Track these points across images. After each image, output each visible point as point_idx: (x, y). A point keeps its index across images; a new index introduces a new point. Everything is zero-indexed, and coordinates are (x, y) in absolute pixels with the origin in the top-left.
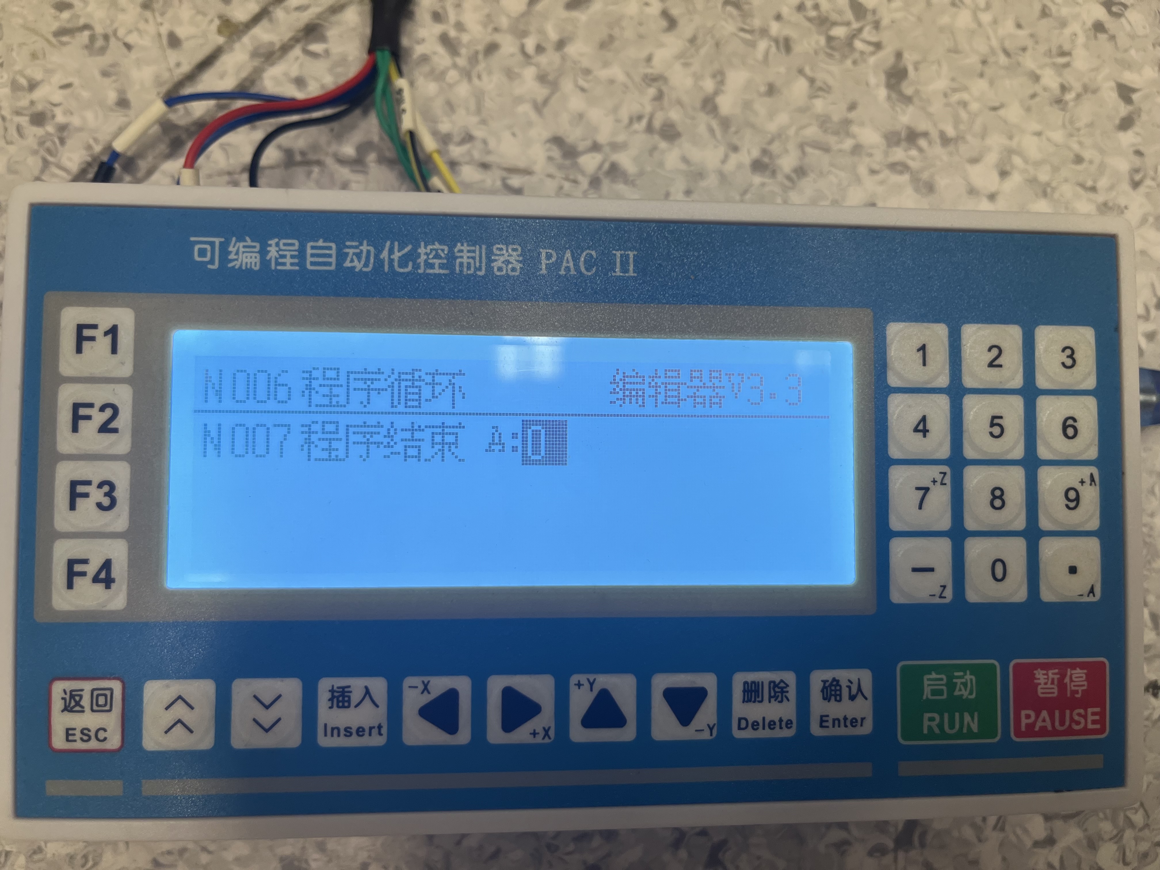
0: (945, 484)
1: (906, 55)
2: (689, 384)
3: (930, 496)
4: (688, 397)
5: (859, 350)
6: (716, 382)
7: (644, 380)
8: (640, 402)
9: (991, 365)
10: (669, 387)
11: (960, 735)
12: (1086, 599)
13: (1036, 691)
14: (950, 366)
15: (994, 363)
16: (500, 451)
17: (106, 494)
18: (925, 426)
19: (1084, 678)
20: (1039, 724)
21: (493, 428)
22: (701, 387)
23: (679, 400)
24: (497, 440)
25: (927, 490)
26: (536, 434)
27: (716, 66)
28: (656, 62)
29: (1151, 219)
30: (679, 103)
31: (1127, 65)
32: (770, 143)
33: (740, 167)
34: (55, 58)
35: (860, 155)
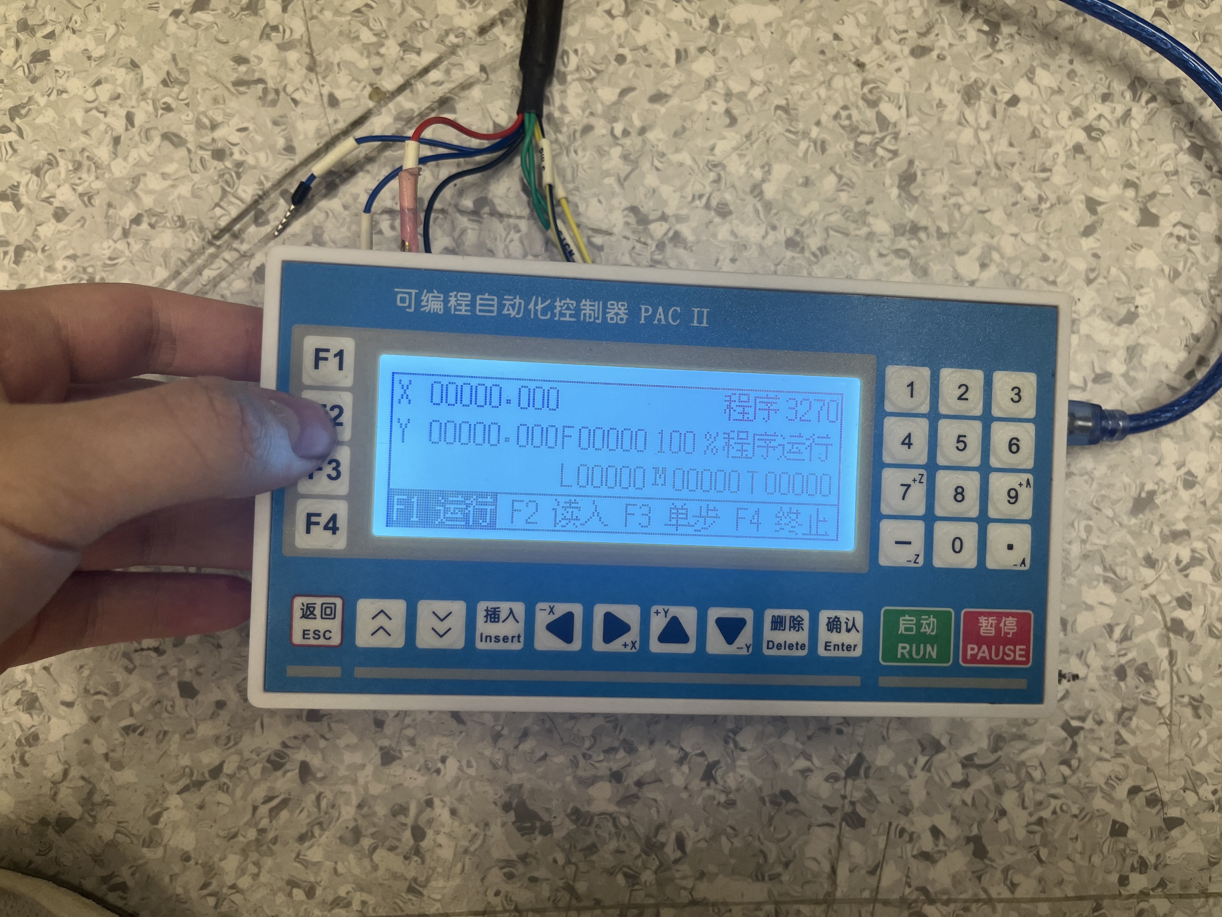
1: (917, 163)
27: (765, 159)
28: (717, 151)
29: (1098, 311)
30: (733, 186)
31: (1097, 182)
32: (802, 225)
33: (776, 243)
34: (233, 104)
35: (872, 241)
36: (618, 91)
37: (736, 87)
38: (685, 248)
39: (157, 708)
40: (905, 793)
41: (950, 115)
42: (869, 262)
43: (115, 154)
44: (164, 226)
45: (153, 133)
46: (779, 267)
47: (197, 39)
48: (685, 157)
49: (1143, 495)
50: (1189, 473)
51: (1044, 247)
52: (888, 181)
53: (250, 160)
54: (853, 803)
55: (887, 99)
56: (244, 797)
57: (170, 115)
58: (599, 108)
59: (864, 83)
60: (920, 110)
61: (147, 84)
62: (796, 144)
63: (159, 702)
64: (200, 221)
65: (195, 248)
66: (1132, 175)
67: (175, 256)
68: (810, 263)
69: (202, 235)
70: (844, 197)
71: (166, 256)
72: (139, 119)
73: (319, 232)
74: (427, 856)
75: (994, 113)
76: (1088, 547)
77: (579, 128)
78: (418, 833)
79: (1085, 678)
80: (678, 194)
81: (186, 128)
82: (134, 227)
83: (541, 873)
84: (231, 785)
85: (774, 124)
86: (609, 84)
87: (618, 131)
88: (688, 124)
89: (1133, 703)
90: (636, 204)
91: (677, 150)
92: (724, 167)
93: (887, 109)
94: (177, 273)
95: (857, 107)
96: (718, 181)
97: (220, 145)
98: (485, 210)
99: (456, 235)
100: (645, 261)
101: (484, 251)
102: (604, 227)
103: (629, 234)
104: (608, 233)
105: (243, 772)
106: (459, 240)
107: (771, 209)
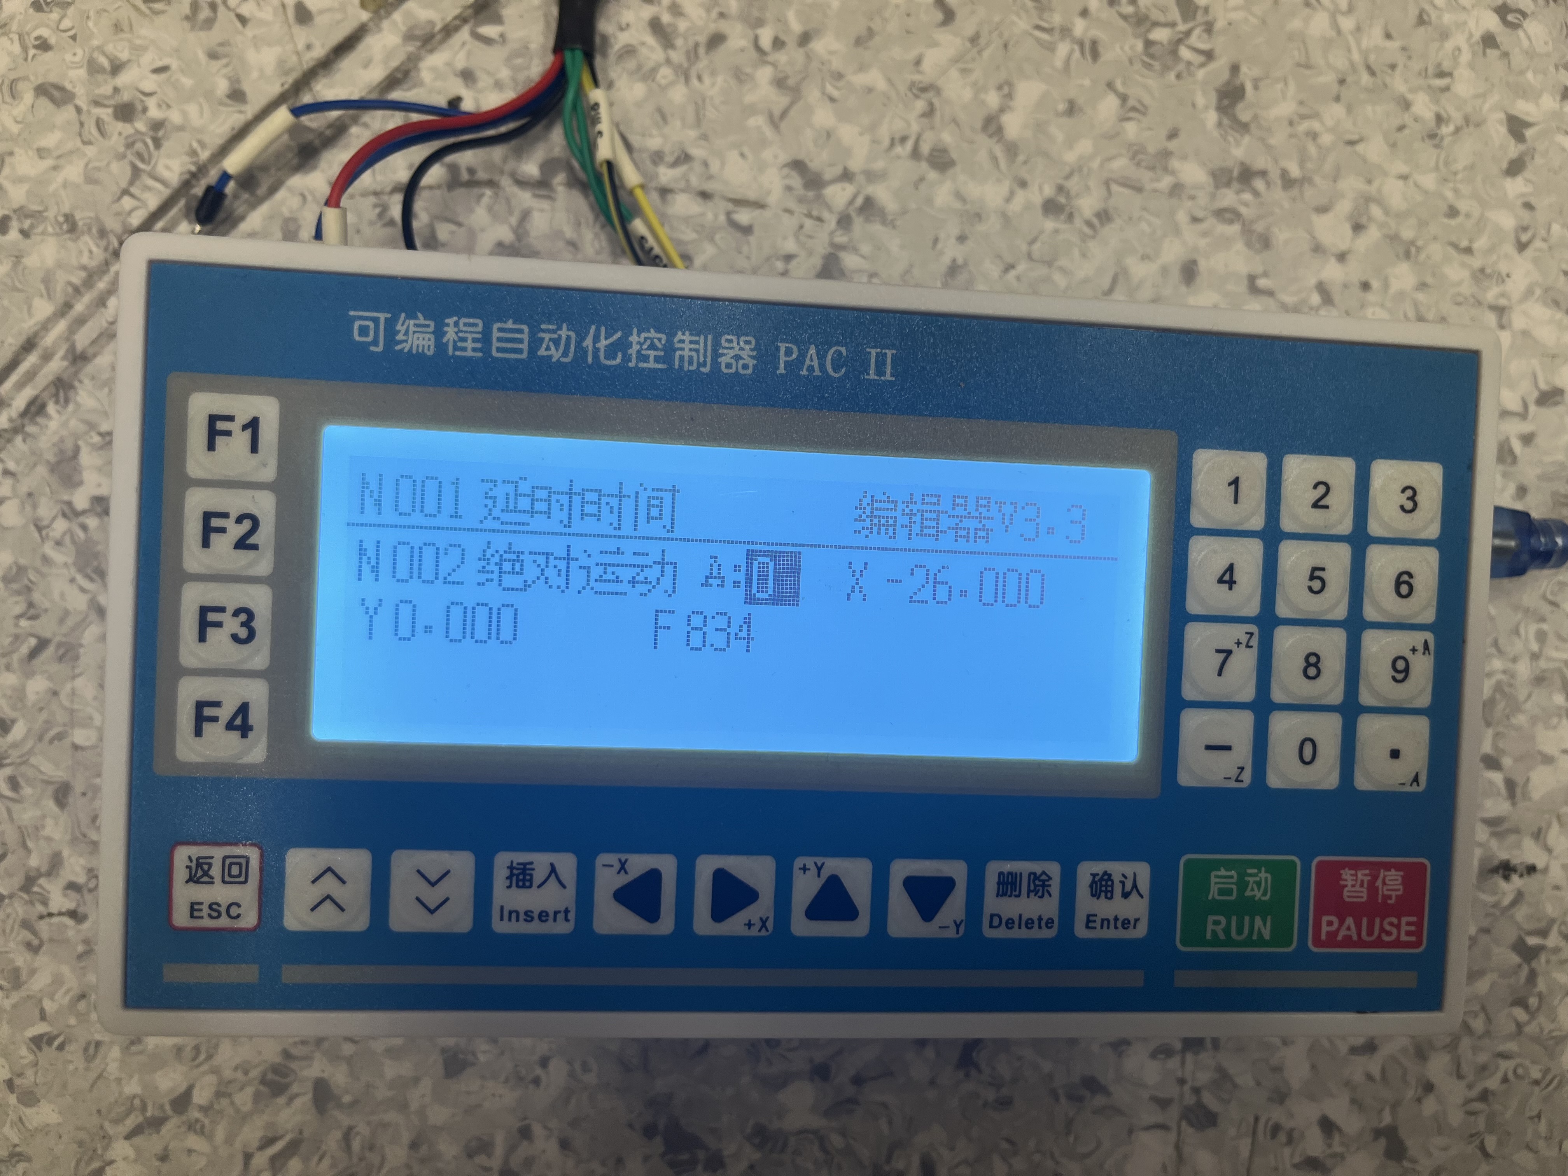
0: (1251, 647)
1: (1244, 69)
2: (951, 513)
3: (1233, 660)
4: (949, 528)
5: (1159, 481)
6: (985, 513)
7: (896, 506)
8: (891, 533)
9: (1316, 505)
10: (926, 515)
11: (1249, 942)
12: (1408, 789)
13: (1342, 892)
14: (1266, 504)
15: (1320, 503)
16: (718, 585)
17: (243, 624)
18: (1231, 576)
19: (1399, 882)
20: (1343, 933)
21: (711, 557)
22: (965, 517)
23: (937, 532)
24: (715, 573)
25: (1229, 653)
26: (763, 567)
27: (1004, 74)
28: (926, 65)
29: (1538, 291)
30: (955, 121)
31: (1521, 91)
32: (1067, 177)
33: (1028, 207)
34: (145, 31)
35: (1180, 197)
38: (884, 222)
39: (82, 1006)
40: (1277, 1069)
42: (1177, 231)
44: (43, 233)
45: (21, 86)
46: (1036, 246)
48: (875, 78)
51: (1449, 194)
52: (1200, 101)
53: (175, 117)
54: (1197, 1091)
56: (229, 1140)
57: (48, 55)
62: (1051, 48)
63: (83, 996)
64: (98, 219)
65: (93, 264)
67: (61, 279)
68: (1084, 238)
69: (104, 243)
70: (1131, 129)
71: (47, 280)
73: (292, 227)
76: (1543, 664)
77: (702, 39)
79: (1546, 870)
80: (866, 139)
81: (74, 74)
84: (207, 1122)
85: (1014, 18)
87: (766, 41)
88: (876, 25)
90: (801, 156)
91: (862, 68)
92: (938, 91)
94: (67, 306)
96: (929, 113)
97: (126, 97)
98: (559, 179)
99: (514, 220)
100: (821, 247)
101: (561, 244)
102: (752, 195)
103: (792, 204)
104: (759, 205)
105: (225, 1102)
106: (520, 231)
107: (1016, 155)
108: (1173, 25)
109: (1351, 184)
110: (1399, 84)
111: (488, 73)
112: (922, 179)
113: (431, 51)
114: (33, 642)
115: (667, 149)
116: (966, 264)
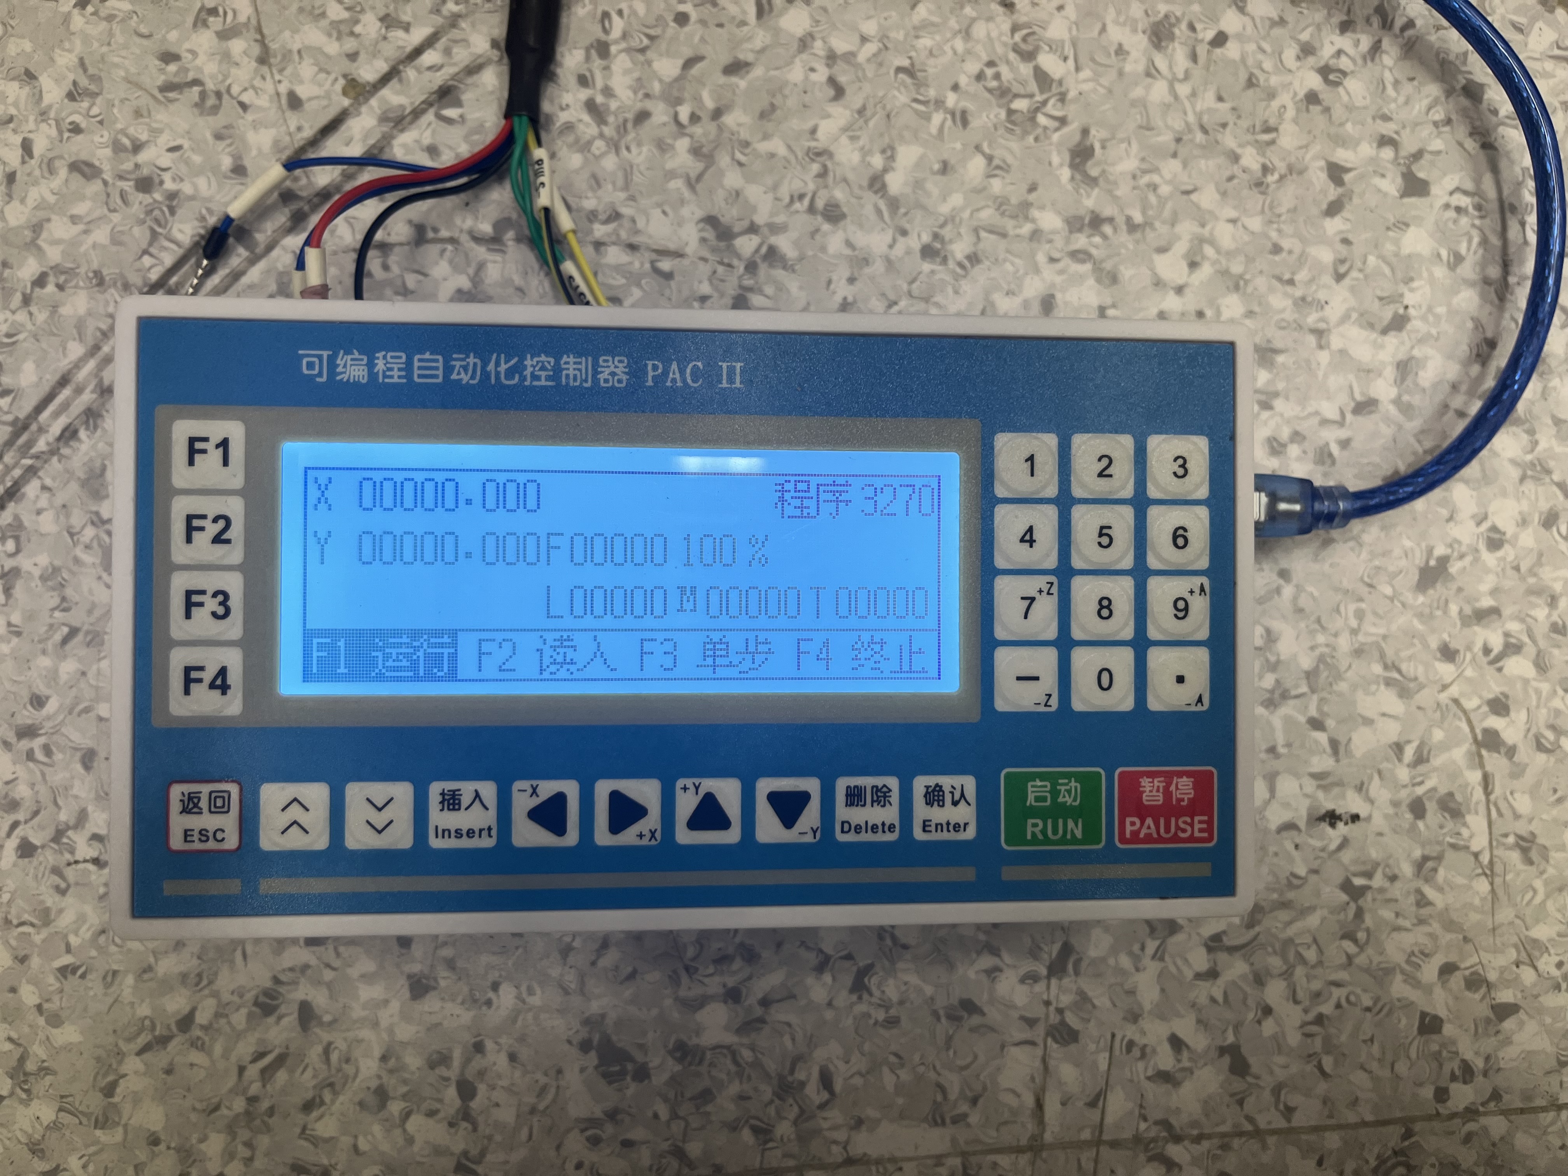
0: (1053, 594)
1: (1093, 132)
3: (1036, 606)
5: (966, 461)
9: (1101, 474)
12: (1193, 710)
13: (1142, 797)
14: (1059, 476)
15: (1104, 473)
17: (220, 604)
18: (1031, 535)
25: (1032, 600)
27: (886, 140)
28: (820, 134)
29: (1354, 315)
30: (845, 180)
31: (1341, 141)
32: (942, 226)
33: (908, 252)
34: (161, 116)
35: (1039, 241)
36: (680, 62)
37: (841, 45)
38: (784, 268)
39: (102, 939)
40: (1132, 993)
41: (1135, 64)
43: (10, 196)
44: (76, 287)
45: (57, 163)
46: (914, 286)
47: (111, 34)
48: (777, 146)
49: (1432, 563)
50: (1494, 529)
51: (1274, 235)
52: (1056, 160)
53: (187, 188)
54: (1060, 1011)
55: (1047, 48)
56: (226, 1055)
57: (80, 138)
58: (657, 87)
59: (1015, 29)
60: (1093, 60)
61: (47, 99)
62: (927, 118)
63: (103, 932)
64: (122, 275)
66: (1388, 128)
67: (91, 325)
68: (957, 278)
69: (127, 294)
70: (996, 186)
71: (80, 326)
72: (40, 147)
73: (285, 280)
74: (481, 1119)
75: (1194, 57)
76: (1361, 638)
77: (630, 116)
78: (466, 1090)
79: (1369, 819)
80: (770, 196)
81: (100, 152)
82: (37, 290)
83: (637, 1134)
84: (206, 1039)
85: (896, 93)
86: (668, 54)
87: (684, 116)
88: (778, 101)
89: (1438, 848)
90: (714, 213)
91: (766, 137)
92: (831, 155)
93: (1047, 61)
94: (96, 348)
95: (1008, 62)
96: (823, 174)
97: (145, 172)
98: (510, 235)
99: (471, 271)
100: (731, 289)
101: (511, 290)
102: (672, 246)
103: (706, 254)
104: (678, 255)
105: (223, 1021)
106: (477, 279)
107: (898, 208)
108: (1031, 96)
109: (1187, 229)
110: (1229, 141)
111: (450, 148)
112: (817, 230)
113: (402, 131)
114: (66, 630)
115: (600, 208)
116: (855, 302)
